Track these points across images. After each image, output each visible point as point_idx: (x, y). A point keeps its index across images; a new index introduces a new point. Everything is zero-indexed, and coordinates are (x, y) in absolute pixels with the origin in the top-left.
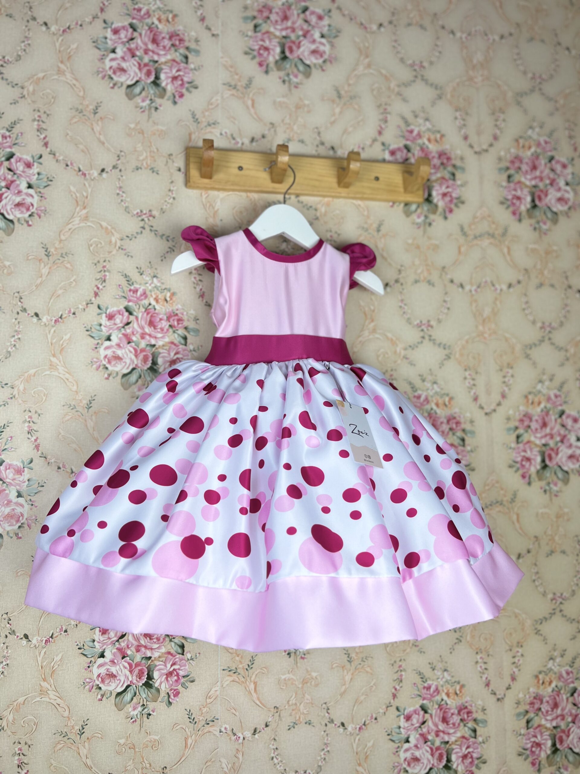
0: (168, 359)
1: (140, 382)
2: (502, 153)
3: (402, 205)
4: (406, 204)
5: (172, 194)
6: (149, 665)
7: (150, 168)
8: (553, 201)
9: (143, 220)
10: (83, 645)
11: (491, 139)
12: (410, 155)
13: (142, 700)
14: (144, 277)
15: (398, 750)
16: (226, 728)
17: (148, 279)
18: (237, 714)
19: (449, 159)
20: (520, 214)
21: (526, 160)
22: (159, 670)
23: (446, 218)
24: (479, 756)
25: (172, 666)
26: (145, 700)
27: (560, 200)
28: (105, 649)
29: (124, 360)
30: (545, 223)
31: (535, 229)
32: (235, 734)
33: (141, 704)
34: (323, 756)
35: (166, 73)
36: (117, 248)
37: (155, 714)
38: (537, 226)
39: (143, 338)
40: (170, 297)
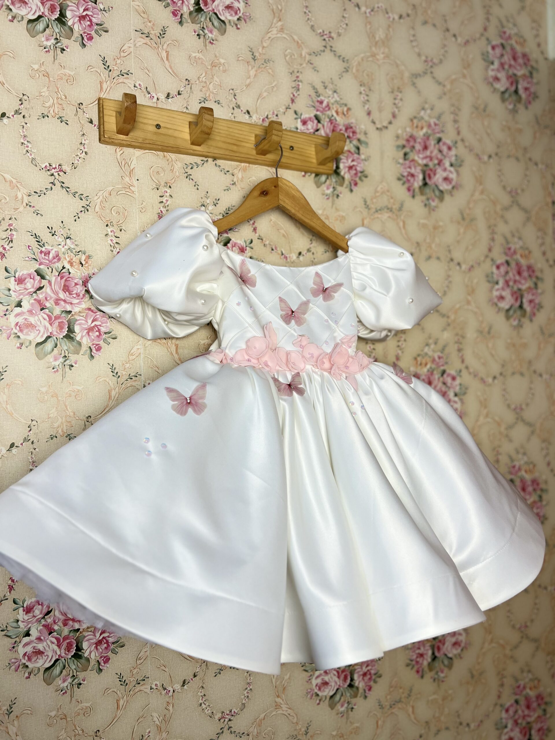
0: (86, 326)
1: (56, 350)
2: (400, 132)
3: (313, 175)
4: (317, 175)
5: (84, 148)
6: (78, 637)
7: (58, 116)
8: (440, 180)
9: (52, 175)
10: (6, 626)
11: (390, 116)
12: (320, 126)
13: (71, 671)
14: (57, 237)
15: (311, 678)
16: (156, 685)
17: (60, 240)
18: (167, 670)
19: (354, 132)
20: (414, 191)
21: (419, 140)
22: (88, 640)
23: (351, 191)
24: (376, 672)
25: (101, 635)
26: (75, 671)
27: (446, 179)
28: (30, 628)
29: (37, 328)
30: (433, 201)
31: (425, 205)
32: (165, 689)
33: (71, 675)
34: (246, 695)
35: (72, 10)
36: (25, 205)
37: (85, 682)
38: (427, 203)
39: (57, 303)
40: (85, 260)
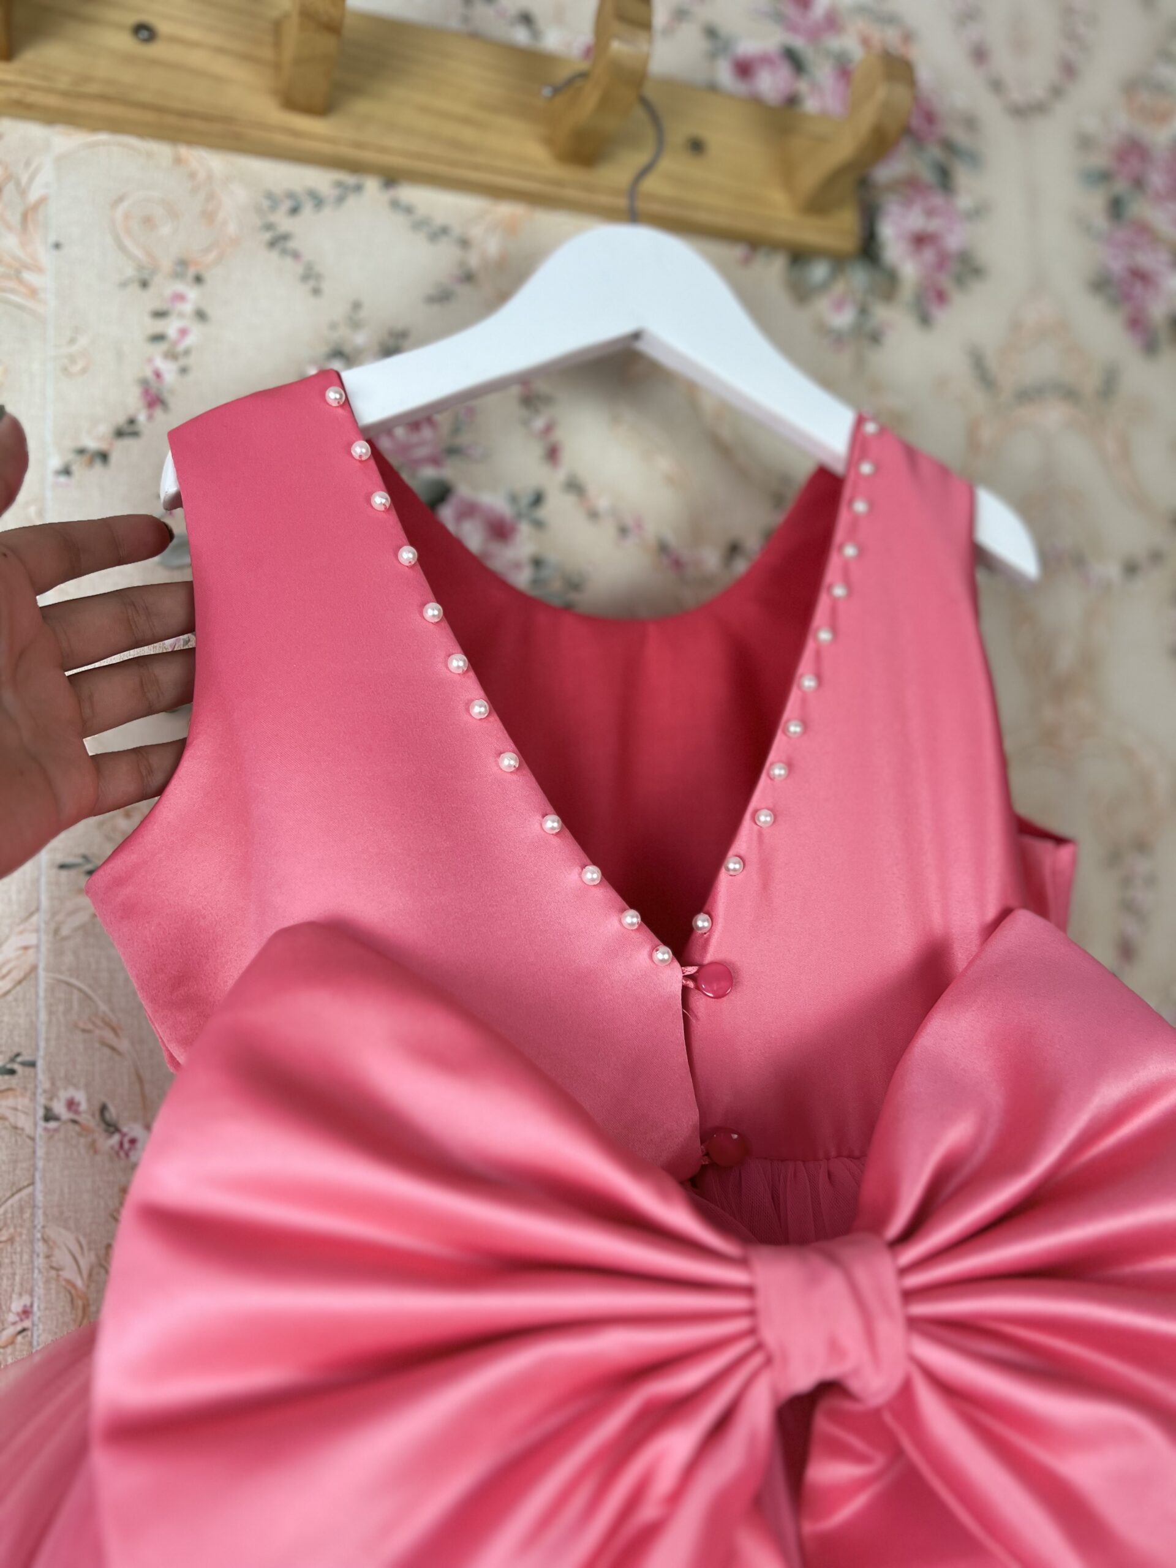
3: (781, 260)
4: (796, 258)
11: (1055, 69)
12: (803, 86)
20: (1152, 330)
21: (1158, 158)
23: (925, 320)
